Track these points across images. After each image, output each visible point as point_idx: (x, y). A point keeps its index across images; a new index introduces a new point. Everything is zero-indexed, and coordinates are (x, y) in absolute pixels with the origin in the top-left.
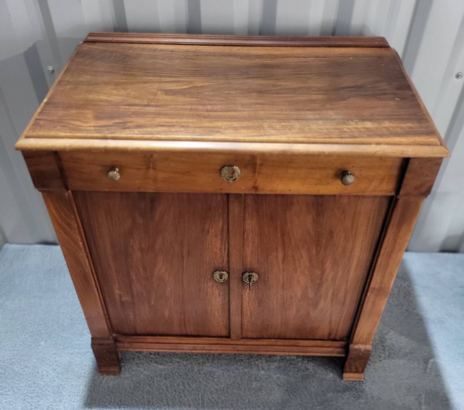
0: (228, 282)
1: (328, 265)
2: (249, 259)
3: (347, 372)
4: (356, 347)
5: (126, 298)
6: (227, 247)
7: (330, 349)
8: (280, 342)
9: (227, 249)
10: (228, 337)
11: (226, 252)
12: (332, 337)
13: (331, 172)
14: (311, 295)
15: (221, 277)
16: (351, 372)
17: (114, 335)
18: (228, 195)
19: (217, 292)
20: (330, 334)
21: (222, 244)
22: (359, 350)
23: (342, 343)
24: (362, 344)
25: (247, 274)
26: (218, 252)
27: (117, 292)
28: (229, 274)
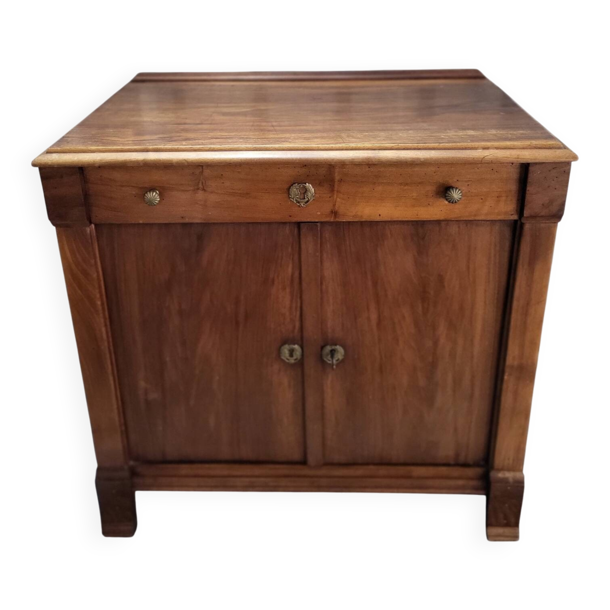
0: (301, 364)
1: (442, 329)
2: (330, 324)
3: (492, 525)
4: (500, 475)
5: (154, 396)
6: (299, 305)
7: (461, 482)
8: (383, 471)
9: (299, 309)
10: (304, 462)
11: (298, 313)
12: (462, 459)
13: (431, 189)
14: (422, 382)
15: (291, 355)
16: (499, 525)
17: (132, 463)
18: (299, 224)
19: (285, 381)
20: (457, 455)
21: (291, 301)
22: (505, 481)
23: (478, 471)
24: (509, 470)
25: (328, 348)
26: (287, 314)
27: (142, 384)
28: (302, 348)
